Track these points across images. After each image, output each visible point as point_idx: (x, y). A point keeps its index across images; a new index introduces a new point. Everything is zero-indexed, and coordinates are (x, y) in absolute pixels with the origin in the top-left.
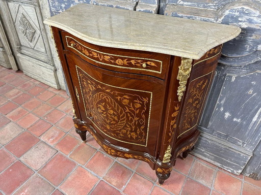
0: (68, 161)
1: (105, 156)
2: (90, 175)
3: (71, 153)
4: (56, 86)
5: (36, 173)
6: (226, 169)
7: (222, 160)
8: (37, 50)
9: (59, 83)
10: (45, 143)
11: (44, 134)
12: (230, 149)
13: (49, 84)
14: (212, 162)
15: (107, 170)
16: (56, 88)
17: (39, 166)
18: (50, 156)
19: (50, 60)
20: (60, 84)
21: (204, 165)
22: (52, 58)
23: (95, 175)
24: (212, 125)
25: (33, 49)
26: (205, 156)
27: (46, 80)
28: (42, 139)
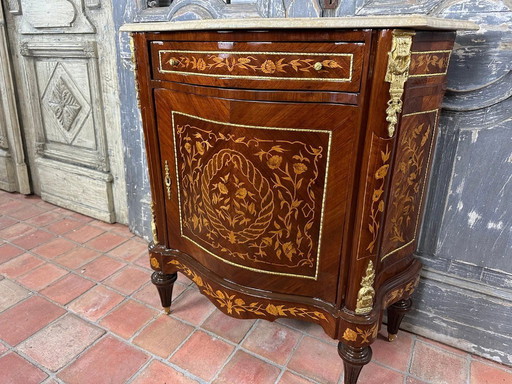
0: (129, 351)
1: (214, 339)
2: (181, 379)
3: (137, 334)
4: (106, 217)
5: (53, 376)
6: (488, 356)
7: (477, 333)
8: (79, 144)
9: (114, 210)
10: (77, 317)
11: (77, 301)
12: (490, 300)
14: (454, 341)
15: (220, 368)
16: (108, 220)
17: (61, 362)
18: (86, 342)
19: (102, 161)
20: (117, 211)
21: (439, 352)
22: (108, 156)
23: (194, 377)
24: (443, 249)
25: (70, 145)
26: (438, 329)
27: (88, 206)
28: (71, 308)
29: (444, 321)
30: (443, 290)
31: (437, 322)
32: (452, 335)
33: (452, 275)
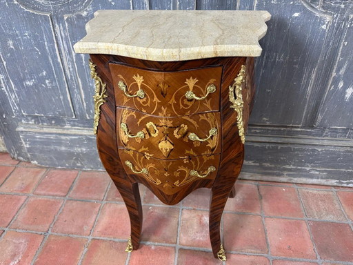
29: (317, 171)
30: (319, 150)
31: (312, 172)
32: (322, 178)
33: (326, 138)
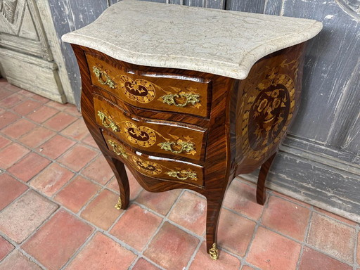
0: (78, 224)
1: (146, 212)
2: (119, 249)
3: (84, 208)
4: (58, 98)
5: (18, 247)
8: (24, 36)
9: (64, 93)
10: (37, 193)
11: (37, 177)
13: (48, 95)
14: (347, 214)
15: (150, 239)
16: (60, 101)
17: (24, 235)
18: (44, 216)
19: (45, 52)
20: (66, 94)
21: (332, 222)
22: (49, 47)
23: (129, 247)
25: (17, 36)
26: (333, 204)
27: (43, 90)
28: (32, 185)
29: (340, 200)
30: (345, 177)
31: (334, 199)
32: (345, 210)
33: (356, 165)
